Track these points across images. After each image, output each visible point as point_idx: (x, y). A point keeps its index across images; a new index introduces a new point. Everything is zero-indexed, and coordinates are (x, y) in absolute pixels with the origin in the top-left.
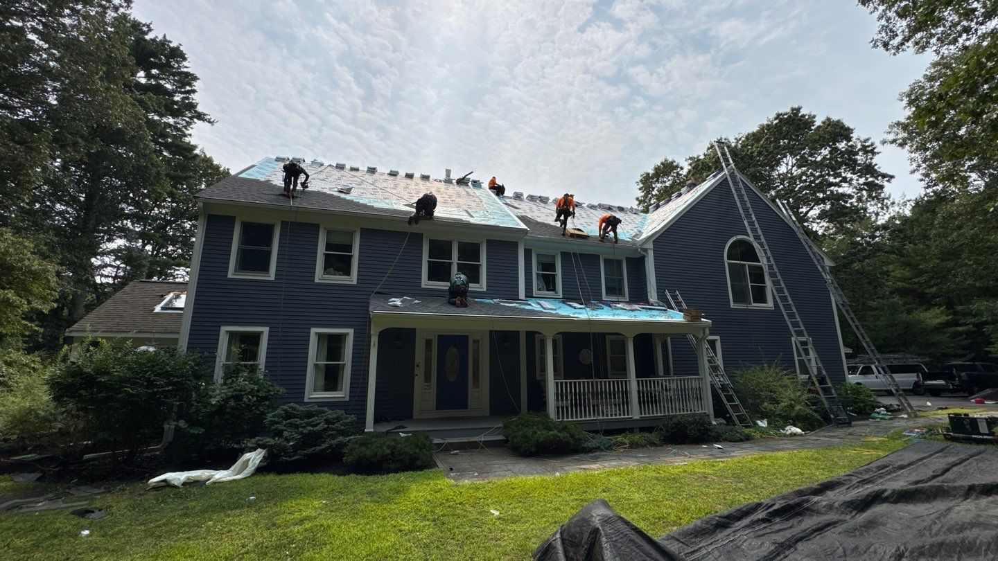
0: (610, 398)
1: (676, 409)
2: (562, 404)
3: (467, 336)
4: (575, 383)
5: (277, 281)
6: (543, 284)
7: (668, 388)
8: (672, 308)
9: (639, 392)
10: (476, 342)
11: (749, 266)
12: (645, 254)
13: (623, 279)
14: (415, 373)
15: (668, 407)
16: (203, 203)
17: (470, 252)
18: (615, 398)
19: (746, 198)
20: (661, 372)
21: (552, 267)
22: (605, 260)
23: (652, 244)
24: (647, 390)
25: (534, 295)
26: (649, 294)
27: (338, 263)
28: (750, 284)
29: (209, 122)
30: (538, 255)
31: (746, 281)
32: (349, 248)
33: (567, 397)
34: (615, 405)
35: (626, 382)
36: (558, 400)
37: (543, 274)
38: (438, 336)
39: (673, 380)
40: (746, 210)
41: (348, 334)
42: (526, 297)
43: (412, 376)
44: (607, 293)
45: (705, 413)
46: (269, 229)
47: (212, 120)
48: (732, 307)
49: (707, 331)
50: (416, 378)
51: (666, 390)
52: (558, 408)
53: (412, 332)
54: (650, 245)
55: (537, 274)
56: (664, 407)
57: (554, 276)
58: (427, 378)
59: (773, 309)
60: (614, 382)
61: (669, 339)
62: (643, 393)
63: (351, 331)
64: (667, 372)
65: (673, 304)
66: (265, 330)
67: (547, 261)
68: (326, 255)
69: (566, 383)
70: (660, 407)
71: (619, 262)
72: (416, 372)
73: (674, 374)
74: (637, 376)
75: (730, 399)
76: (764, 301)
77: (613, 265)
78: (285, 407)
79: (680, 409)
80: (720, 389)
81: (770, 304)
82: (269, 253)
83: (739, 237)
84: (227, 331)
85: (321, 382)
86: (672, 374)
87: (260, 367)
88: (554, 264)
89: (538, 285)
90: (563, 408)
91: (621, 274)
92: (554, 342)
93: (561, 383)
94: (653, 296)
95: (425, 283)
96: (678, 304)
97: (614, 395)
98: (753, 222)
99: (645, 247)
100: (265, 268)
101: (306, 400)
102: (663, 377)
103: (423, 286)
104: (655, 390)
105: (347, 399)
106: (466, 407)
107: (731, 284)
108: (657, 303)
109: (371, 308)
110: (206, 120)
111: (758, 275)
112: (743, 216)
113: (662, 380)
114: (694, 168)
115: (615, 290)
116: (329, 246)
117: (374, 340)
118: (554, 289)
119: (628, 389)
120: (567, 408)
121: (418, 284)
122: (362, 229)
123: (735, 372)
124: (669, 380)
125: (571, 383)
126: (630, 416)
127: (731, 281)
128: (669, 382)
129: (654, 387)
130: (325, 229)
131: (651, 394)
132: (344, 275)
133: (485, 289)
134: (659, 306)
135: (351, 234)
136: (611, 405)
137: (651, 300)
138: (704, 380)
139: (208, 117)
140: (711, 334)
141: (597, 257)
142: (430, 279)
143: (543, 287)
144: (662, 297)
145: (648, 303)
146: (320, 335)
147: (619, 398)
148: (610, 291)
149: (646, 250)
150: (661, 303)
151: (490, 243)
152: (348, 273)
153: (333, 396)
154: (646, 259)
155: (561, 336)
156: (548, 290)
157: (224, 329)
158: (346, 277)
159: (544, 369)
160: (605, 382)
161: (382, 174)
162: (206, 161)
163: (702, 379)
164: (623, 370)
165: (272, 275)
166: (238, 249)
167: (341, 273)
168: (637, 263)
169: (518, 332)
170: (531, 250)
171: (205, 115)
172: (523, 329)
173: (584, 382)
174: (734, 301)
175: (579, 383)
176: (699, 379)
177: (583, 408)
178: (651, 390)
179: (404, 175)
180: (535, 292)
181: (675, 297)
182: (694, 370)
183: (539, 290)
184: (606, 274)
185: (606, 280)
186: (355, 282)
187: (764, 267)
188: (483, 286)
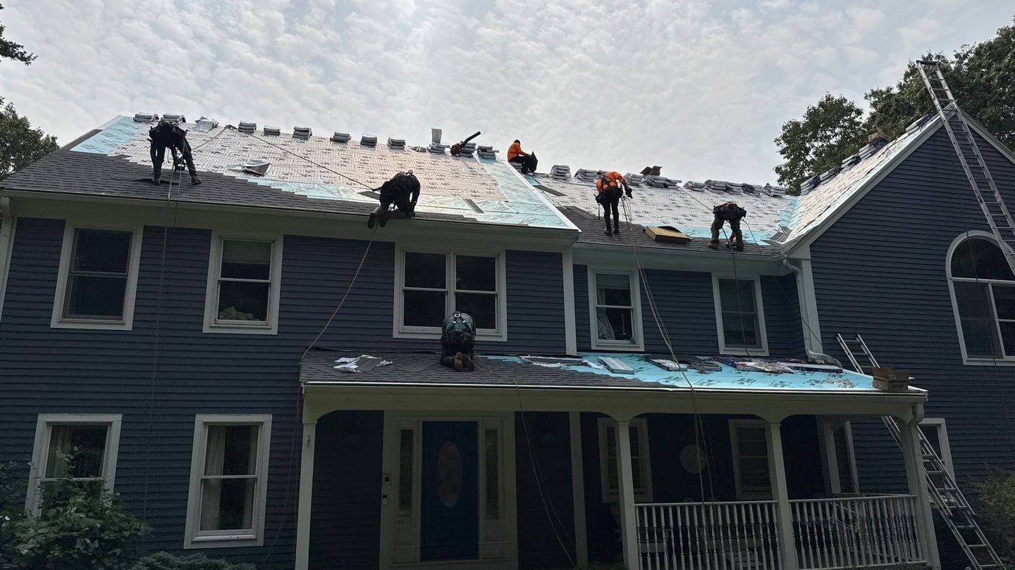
0: (742, 537)
1: (867, 558)
2: (652, 548)
3: (476, 423)
4: (674, 508)
5: (137, 332)
6: (608, 327)
7: (851, 517)
8: (852, 368)
9: (795, 525)
10: (491, 433)
11: (994, 287)
12: (796, 268)
13: (756, 316)
14: (383, 493)
15: (852, 554)
16: (10, 197)
17: (478, 272)
18: (750, 537)
19: (982, 163)
20: (836, 487)
21: (624, 297)
22: (722, 283)
23: (808, 250)
24: (810, 520)
25: (593, 348)
26: (806, 342)
27: (245, 298)
28: (997, 321)
29: (23, 59)
30: (599, 276)
31: (990, 314)
32: (264, 271)
33: (660, 535)
34: (752, 550)
35: (770, 506)
36: (643, 541)
37: (607, 309)
38: (424, 422)
39: (860, 502)
40: (982, 183)
41: (262, 423)
42: (578, 350)
43: (378, 496)
44: (727, 342)
45: (924, 564)
46: (123, 240)
47: (26, 56)
48: (965, 363)
49: (921, 410)
50: (384, 501)
51: (847, 521)
52: (644, 555)
53: (375, 418)
54: (804, 253)
56: (845, 553)
57: (628, 313)
58: (405, 502)
60: (747, 506)
61: (848, 424)
62: (804, 528)
63: (266, 419)
64: (847, 487)
65: (853, 361)
66: (116, 420)
67: (616, 285)
68: (223, 284)
69: (658, 509)
70: (837, 552)
71: (748, 285)
72: (385, 489)
73: (861, 491)
74: (791, 496)
75: (971, 537)
77: (737, 290)
78: (149, 559)
79: (874, 557)
80: (950, 517)
82: (123, 283)
83: (973, 233)
84: (49, 424)
85: (214, 512)
86: (857, 492)
87: (106, 486)
88: (629, 292)
89: (600, 329)
90: (653, 556)
91: (752, 305)
92: (633, 433)
93: (649, 509)
94: (814, 348)
96: (863, 361)
97: (749, 531)
98: (998, 206)
99: (795, 256)
100: (117, 311)
101: (187, 545)
102: (840, 496)
103: (396, 335)
104: (825, 522)
105: (260, 543)
107: (963, 323)
108: (822, 358)
109: (303, 377)
110: (17, 55)
112: (978, 194)
114: (881, 111)
115: (742, 335)
116: (227, 269)
117: (309, 434)
118: (629, 336)
119: (775, 521)
120: (661, 555)
121: (386, 333)
122: (285, 237)
123: (978, 485)
124: (852, 502)
125: (666, 509)
127: (961, 312)
128: (853, 507)
129: (824, 515)
130: (221, 238)
131: (819, 528)
132: (255, 318)
133: (505, 339)
134: (826, 363)
135: (267, 247)
136: (743, 550)
137: (811, 353)
138: (918, 500)
139: (21, 50)
140: (928, 415)
141: (706, 277)
142: (408, 323)
143: (610, 332)
144: (831, 348)
145: (806, 359)
146: (212, 428)
147: (757, 536)
148: (732, 338)
149: (797, 262)
150: (830, 359)
151: (512, 256)
152: (261, 314)
153: (235, 537)
154: (799, 278)
155: (644, 421)
156: (617, 339)
157: (43, 419)
158: (259, 322)
159: (615, 483)
160: (731, 507)
161: (321, 140)
162: (17, 126)
163: (914, 499)
164: (763, 484)
165: (127, 323)
166: (69, 277)
167: (250, 315)
168: (781, 287)
169: (565, 416)
170: (585, 267)
171: (15, 46)
172: (574, 408)
173: (691, 508)
174: (968, 352)
175: (682, 508)
176: (909, 499)
177: (691, 556)
178: (818, 520)
179: (360, 140)
180: (595, 342)
181: (855, 348)
182: (900, 483)
183: (603, 337)
184: (724, 307)
185: (724, 316)
186: (274, 331)
188: (502, 333)
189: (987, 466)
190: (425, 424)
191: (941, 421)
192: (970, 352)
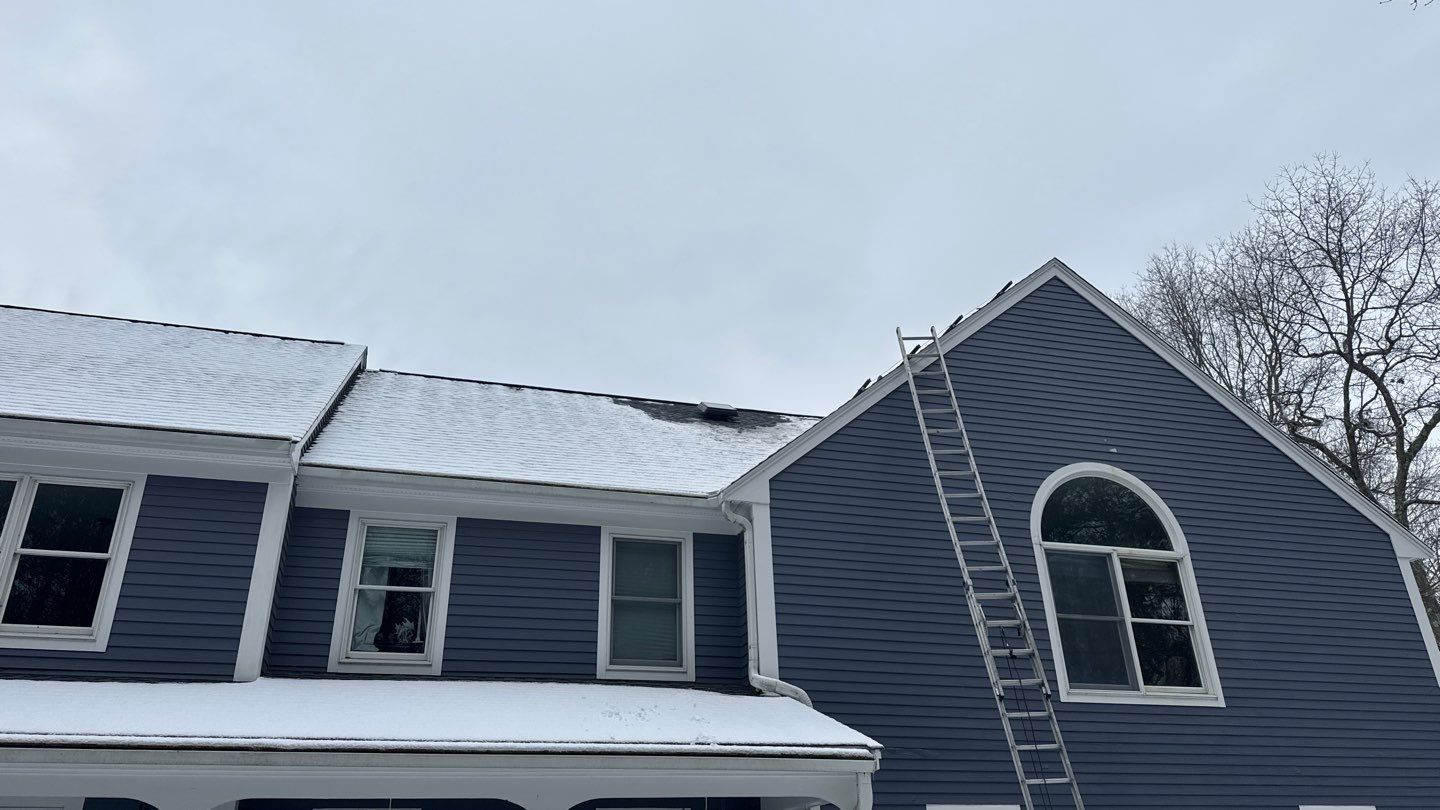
6: (373, 629)
11: (1124, 562)
12: (741, 519)
13: (679, 606)
23: (767, 488)
25: (330, 670)
28: (1129, 619)
30: (373, 532)
31: (1116, 609)
37: (379, 591)
42: (266, 669)
48: (1063, 697)
54: (760, 494)
55: (360, 594)
57: (419, 600)
59: (1222, 704)
67: (401, 550)
71: (672, 550)
76: (1189, 676)
81: (1211, 686)
83: (1084, 468)
88: (429, 562)
89: (358, 631)
91: (675, 590)
94: (763, 663)
107: (1063, 624)
108: (773, 684)
118: (414, 646)
127: (1060, 606)
137: (756, 677)
141: (594, 533)
143: (375, 639)
148: (626, 646)
149: (745, 509)
151: (159, 487)
154: (747, 537)
168: (723, 551)
170: (344, 514)
174: (1073, 680)
180: (338, 655)
183: (362, 647)
184: (617, 589)
185: (617, 607)
187: (1180, 560)
188: (97, 636)
192: (1075, 678)
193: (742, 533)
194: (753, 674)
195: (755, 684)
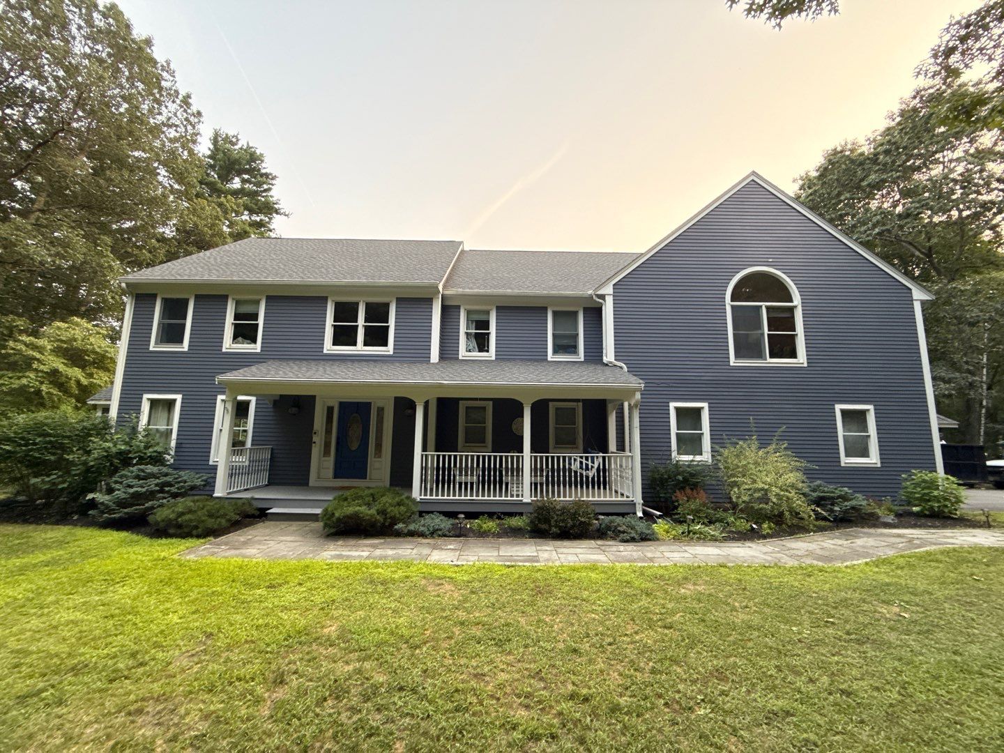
2: (472, 479)
3: (370, 403)
5: (191, 352)
6: (474, 344)
9: (535, 470)
11: (768, 308)
12: (601, 301)
13: (578, 334)
14: (314, 441)
16: (126, 283)
17: (377, 313)
21: (485, 324)
22: (555, 314)
23: (612, 287)
25: (460, 358)
26: (604, 351)
27: (245, 332)
28: (766, 331)
30: (469, 312)
31: (761, 329)
32: (255, 317)
33: (438, 472)
35: (518, 457)
37: (474, 333)
41: (252, 401)
42: (442, 360)
43: (310, 443)
44: (555, 352)
45: (632, 501)
46: (184, 304)
48: (732, 364)
49: (639, 396)
50: (314, 445)
51: (587, 469)
53: (311, 400)
54: (608, 290)
55: (467, 334)
57: (488, 334)
58: (327, 445)
59: (806, 365)
63: (253, 398)
66: (179, 397)
67: (478, 318)
68: (235, 325)
71: (574, 314)
72: (315, 438)
74: (534, 451)
76: (793, 355)
77: (565, 317)
81: (802, 358)
82: (184, 326)
83: (756, 269)
84: (148, 399)
87: (174, 431)
88: (488, 322)
89: (467, 346)
90: (466, 484)
91: (576, 328)
94: (608, 354)
95: (328, 346)
99: (599, 293)
100: (181, 341)
101: (210, 463)
103: (326, 351)
106: (366, 478)
107: (735, 335)
111: (783, 320)
113: (581, 457)
115: (566, 348)
116: (237, 317)
118: (486, 350)
119: (520, 469)
120: (472, 484)
121: (321, 350)
122: (268, 296)
126: (520, 498)
127: (735, 328)
130: (233, 299)
132: (251, 343)
133: (391, 353)
134: (614, 365)
135: (258, 302)
138: (634, 459)
141: (544, 309)
142: (334, 344)
143: (474, 347)
145: (603, 362)
148: (558, 349)
149: (603, 297)
150: (617, 363)
151: (401, 300)
152: (254, 341)
154: (603, 308)
155: (491, 403)
156: (479, 351)
157: (146, 396)
158: (252, 346)
165: (185, 347)
166: (159, 324)
167: (249, 342)
168: (594, 313)
170: (455, 307)
178: (553, 468)
183: (470, 351)
184: (554, 329)
185: (554, 336)
186: (259, 350)
187: (796, 307)
188: (390, 349)
189: (725, 437)
190: (341, 403)
191: (705, 405)
192: (738, 357)
193: (601, 308)
194: (604, 358)
195: (605, 361)
